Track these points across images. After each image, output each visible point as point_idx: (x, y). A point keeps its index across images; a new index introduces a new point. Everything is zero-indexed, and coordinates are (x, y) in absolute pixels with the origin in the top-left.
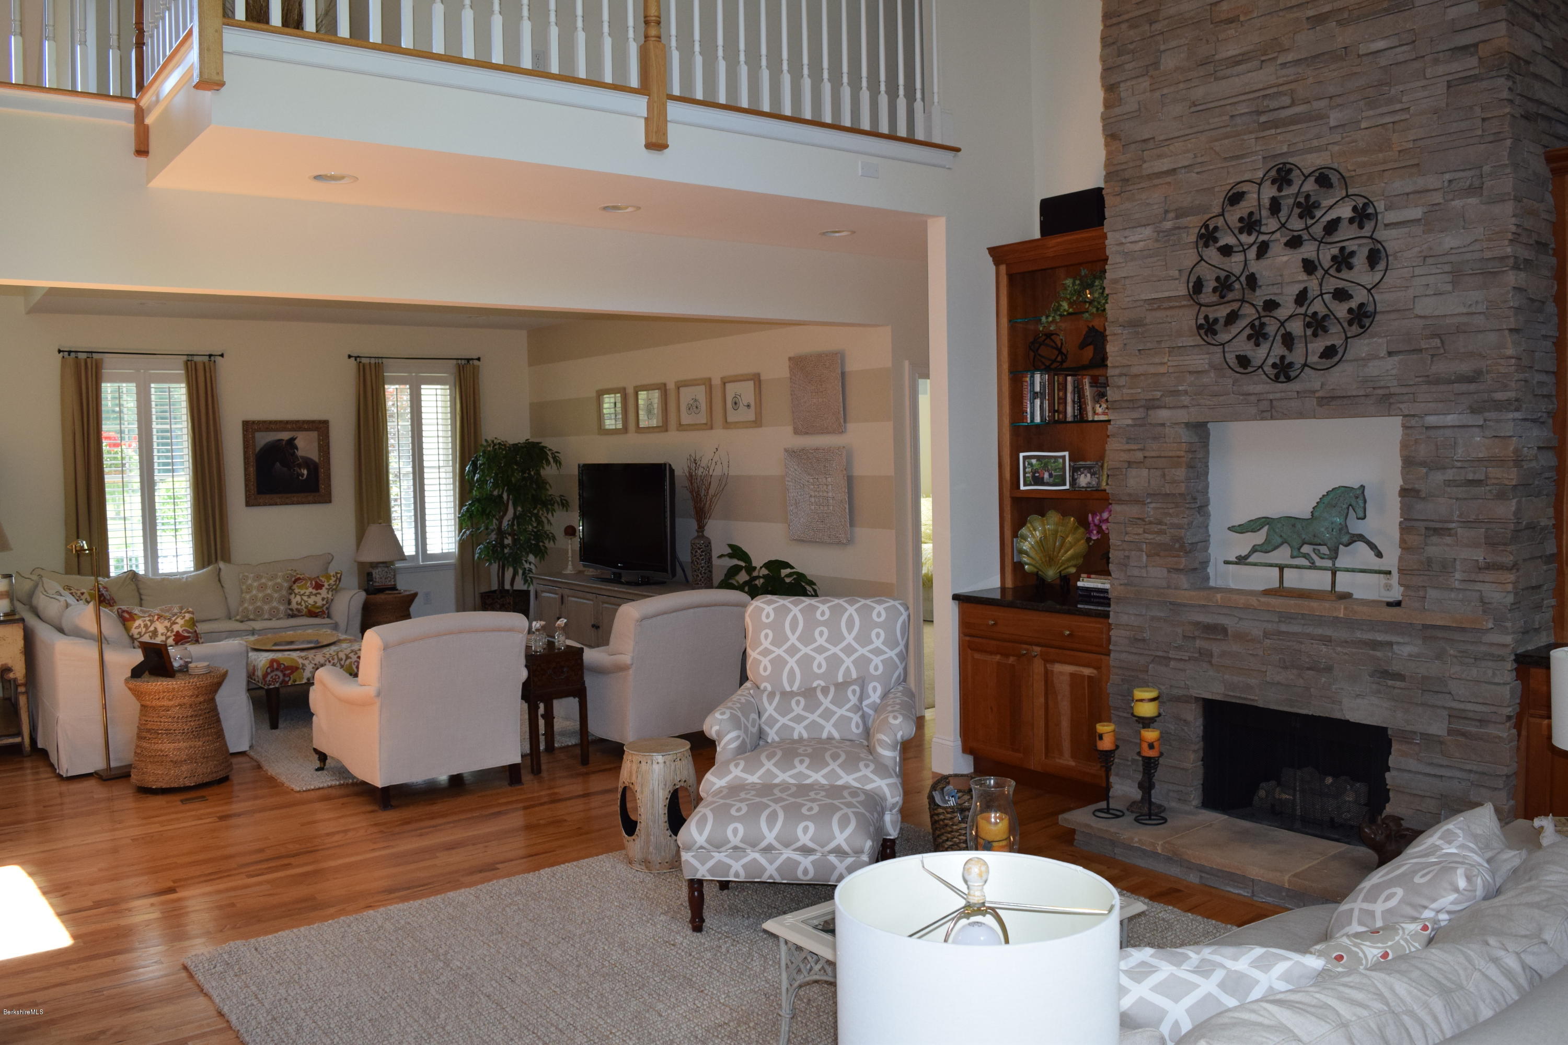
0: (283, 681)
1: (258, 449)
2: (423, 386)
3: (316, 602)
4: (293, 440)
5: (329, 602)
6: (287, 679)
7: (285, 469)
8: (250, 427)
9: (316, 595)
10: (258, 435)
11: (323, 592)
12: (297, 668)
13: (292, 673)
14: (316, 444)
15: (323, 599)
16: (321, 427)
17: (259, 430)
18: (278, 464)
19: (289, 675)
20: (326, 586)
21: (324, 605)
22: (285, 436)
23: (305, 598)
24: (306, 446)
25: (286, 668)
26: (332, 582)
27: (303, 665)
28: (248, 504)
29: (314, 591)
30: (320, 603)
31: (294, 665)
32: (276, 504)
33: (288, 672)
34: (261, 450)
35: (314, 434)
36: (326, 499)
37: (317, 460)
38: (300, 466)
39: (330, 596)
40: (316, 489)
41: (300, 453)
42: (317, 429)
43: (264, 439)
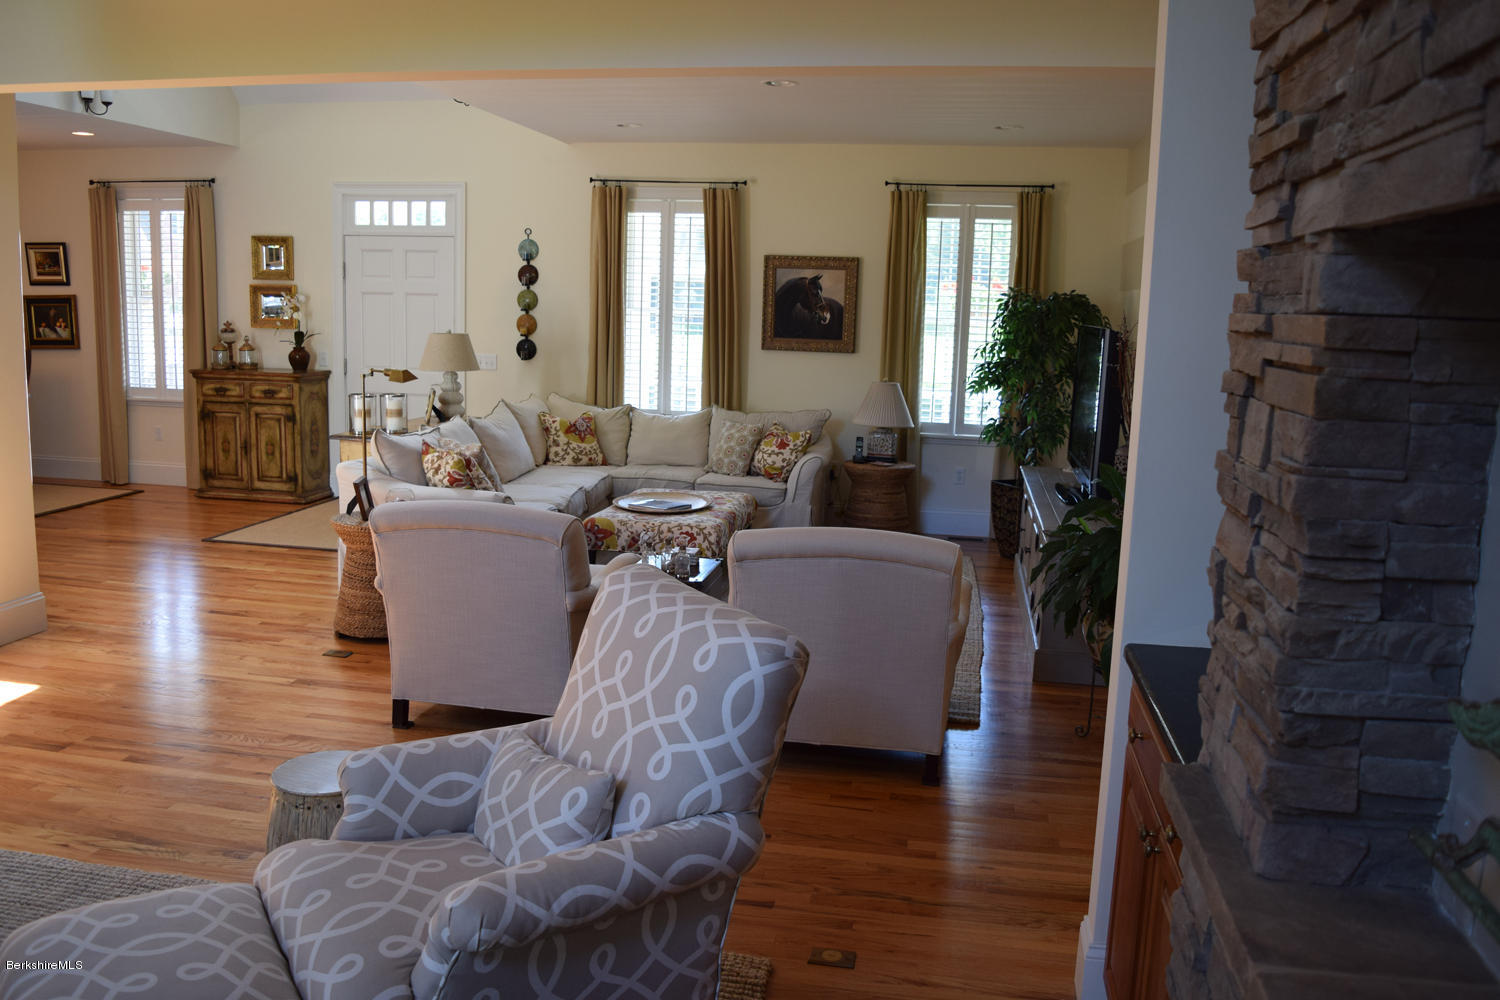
0: (596, 544)
1: (778, 288)
2: (977, 221)
3: (774, 463)
4: (817, 278)
5: (791, 465)
6: (600, 543)
7: (806, 311)
8: (772, 263)
9: (777, 454)
10: (780, 271)
11: (786, 452)
12: (612, 533)
13: (605, 538)
14: (843, 285)
15: (784, 460)
16: (851, 267)
17: (781, 266)
18: (799, 305)
19: (602, 539)
20: (791, 446)
21: (783, 467)
22: (809, 274)
23: (766, 456)
24: (832, 286)
25: (600, 531)
26: (798, 442)
27: (619, 531)
28: (764, 347)
29: (777, 450)
30: (779, 464)
31: (608, 529)
32: (793, 350)
33: (600, 536)
34: (781, 289)
35: (842, 274)
36: (852, 348)
37: (843, 304)
38: (822, 309)
39: (793, 458)
40: (838, 336)
41: (824, 294)
42: (844, 267)
43: (786, 276)
